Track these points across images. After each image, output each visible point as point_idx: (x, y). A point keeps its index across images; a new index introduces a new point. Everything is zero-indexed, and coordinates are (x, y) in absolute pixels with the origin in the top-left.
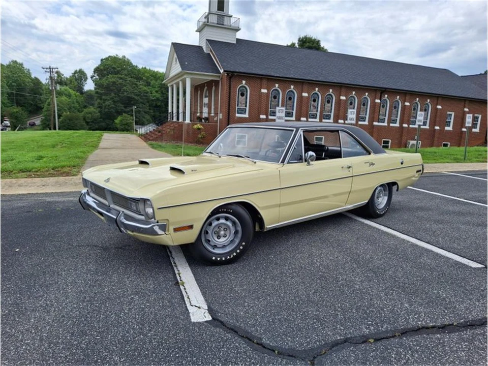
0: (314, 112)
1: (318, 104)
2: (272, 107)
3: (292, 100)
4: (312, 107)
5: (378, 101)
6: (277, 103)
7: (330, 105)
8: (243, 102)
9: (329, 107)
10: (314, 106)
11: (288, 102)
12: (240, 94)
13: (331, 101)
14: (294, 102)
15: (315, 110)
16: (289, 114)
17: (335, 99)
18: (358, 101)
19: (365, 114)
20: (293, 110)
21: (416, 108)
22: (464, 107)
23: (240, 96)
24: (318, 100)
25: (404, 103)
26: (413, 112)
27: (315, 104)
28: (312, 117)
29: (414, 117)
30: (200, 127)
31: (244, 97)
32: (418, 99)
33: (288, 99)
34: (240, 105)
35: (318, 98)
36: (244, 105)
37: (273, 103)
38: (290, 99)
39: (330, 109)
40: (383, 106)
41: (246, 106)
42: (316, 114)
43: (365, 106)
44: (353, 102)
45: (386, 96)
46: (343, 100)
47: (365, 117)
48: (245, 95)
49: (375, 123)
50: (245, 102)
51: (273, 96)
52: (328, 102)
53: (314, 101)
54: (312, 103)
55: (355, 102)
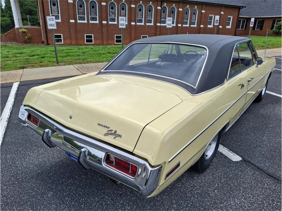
0: (113, 17)
1: (115, 11)
2: (79, 13)
3: (95, 8)
4: (111, 13)
5: (159, 8)
6: (83, 11)
7: (124, 11)
8: (56, 11)
9: (123, 13)
10: (112, 12)
11: (91, 10)
12: (52, 4)
13: (125, 8)
14: (96, 9)
15: (114, 15)
16: (94, 18)
17: (128, 7)
18: (145, 8)
19: (151, 18)
20: (96, 15)
21: (188, 12)
22: (221, 11)
23: (52, 6)
24: (115, 8)
25: (178, 9)
26: (185, 15)
27: (113, 11)
28: (112, 20)
29: (187, 19)
30: (24, 31)
31: (56, 6)
32: (188, 6)
33: (91, 7)
34: (53, 12)
35: (115, 6)
36: (57, 13)
37: (80, 11)
38: (93, 7)
39: (125, 14)
40: (164, 12)
41: (58, 14)
42: (115, 18)
43: (151, 12)
44: (142, 9)
45: (165, 4)
46: (133, 7)
47: (151, 20)
48: (56, 5)
49: (158, 24)
50: (57, 11)
51: (79, 5)
52: (123, 9)
53: (112, 8)
54: (111, 10)
55: (143, 8)
